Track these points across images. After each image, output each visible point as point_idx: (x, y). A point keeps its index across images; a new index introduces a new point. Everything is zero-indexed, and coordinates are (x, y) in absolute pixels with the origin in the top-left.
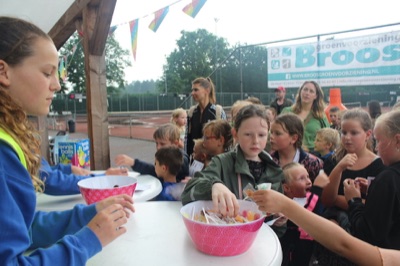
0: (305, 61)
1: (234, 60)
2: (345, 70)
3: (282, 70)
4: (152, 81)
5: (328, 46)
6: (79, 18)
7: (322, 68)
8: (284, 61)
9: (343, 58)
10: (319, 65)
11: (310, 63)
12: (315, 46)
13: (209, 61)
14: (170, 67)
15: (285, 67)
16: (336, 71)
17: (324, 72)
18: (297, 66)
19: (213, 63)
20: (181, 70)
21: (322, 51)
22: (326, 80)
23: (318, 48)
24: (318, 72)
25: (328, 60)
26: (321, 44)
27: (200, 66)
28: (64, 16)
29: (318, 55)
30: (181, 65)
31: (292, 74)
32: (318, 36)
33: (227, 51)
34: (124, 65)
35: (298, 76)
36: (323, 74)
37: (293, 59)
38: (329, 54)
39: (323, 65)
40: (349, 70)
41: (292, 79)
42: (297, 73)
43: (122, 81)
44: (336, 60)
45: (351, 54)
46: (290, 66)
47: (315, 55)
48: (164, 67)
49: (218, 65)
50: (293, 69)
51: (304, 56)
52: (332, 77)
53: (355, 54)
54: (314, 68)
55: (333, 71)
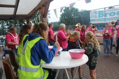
0: (101, 15)
1: (81, 15)
2: (113, 18)
3: (94, 18)
4: (56, 22)
5: (108, 11)
6: (40, 8)
7: (106, 17)
8: (95, 16)
9: (112, 14)
10: (105, 17)
11: (103, 16)
12: (104, 11)
13: (73, 15)
14: (62, 18)
15: (95, 17)
16: (110, 18)
17: (107, 18)
18: (99, 17)
19: (74, 16)
20: (65, 19)
21: (106, 12)
22: (107, 21)
23: (105, 11)
24: (105, 19)
25: (108, 15)
26: (106, 10)
27: (71, 17)
28: (36, 8)
29: (105, 14)
30: (65, 17)
31: (97, 19)
32: (105, 8)
33: (79, 12)
34: (48, 18)
35: (99, 20)
36: (106, 19)
37: (97, 15)
38: (108, 13)
39: (107, 16)
40: (114, 18)
41: (97, 21)
42: (99, 19)
43: (48, 22)
44: (110, 15)
45: (115, 13)
46: (96, 17)
47: (104, 14)
48: (60, 18)
49: (76, 17)
50: (98, 18)
51: (101, 14)
52: (109, 20)
53: (116, 13)
54: (104, 17)
55: (109, 18)
